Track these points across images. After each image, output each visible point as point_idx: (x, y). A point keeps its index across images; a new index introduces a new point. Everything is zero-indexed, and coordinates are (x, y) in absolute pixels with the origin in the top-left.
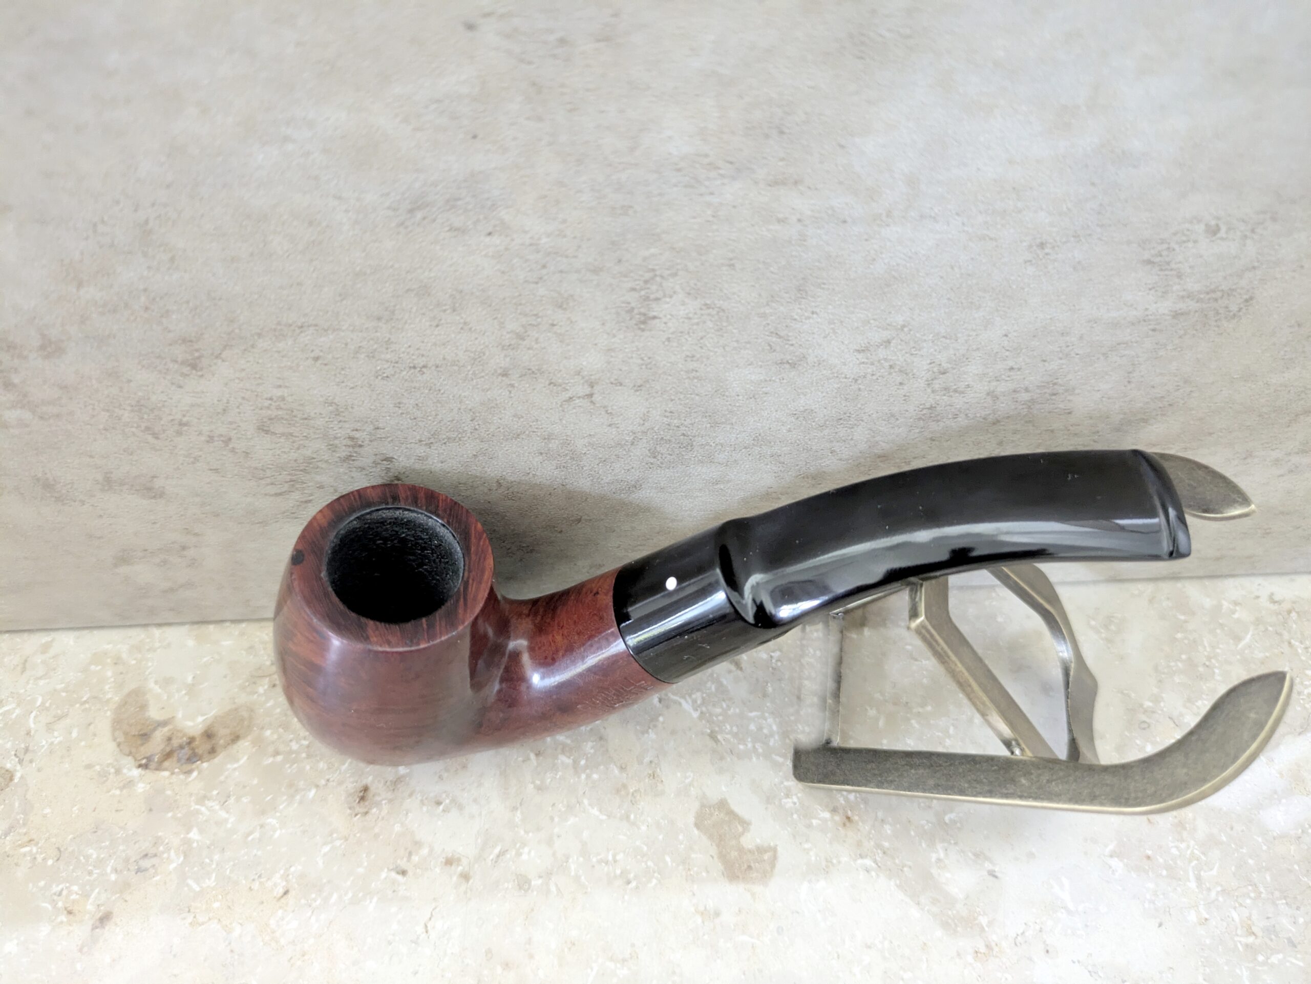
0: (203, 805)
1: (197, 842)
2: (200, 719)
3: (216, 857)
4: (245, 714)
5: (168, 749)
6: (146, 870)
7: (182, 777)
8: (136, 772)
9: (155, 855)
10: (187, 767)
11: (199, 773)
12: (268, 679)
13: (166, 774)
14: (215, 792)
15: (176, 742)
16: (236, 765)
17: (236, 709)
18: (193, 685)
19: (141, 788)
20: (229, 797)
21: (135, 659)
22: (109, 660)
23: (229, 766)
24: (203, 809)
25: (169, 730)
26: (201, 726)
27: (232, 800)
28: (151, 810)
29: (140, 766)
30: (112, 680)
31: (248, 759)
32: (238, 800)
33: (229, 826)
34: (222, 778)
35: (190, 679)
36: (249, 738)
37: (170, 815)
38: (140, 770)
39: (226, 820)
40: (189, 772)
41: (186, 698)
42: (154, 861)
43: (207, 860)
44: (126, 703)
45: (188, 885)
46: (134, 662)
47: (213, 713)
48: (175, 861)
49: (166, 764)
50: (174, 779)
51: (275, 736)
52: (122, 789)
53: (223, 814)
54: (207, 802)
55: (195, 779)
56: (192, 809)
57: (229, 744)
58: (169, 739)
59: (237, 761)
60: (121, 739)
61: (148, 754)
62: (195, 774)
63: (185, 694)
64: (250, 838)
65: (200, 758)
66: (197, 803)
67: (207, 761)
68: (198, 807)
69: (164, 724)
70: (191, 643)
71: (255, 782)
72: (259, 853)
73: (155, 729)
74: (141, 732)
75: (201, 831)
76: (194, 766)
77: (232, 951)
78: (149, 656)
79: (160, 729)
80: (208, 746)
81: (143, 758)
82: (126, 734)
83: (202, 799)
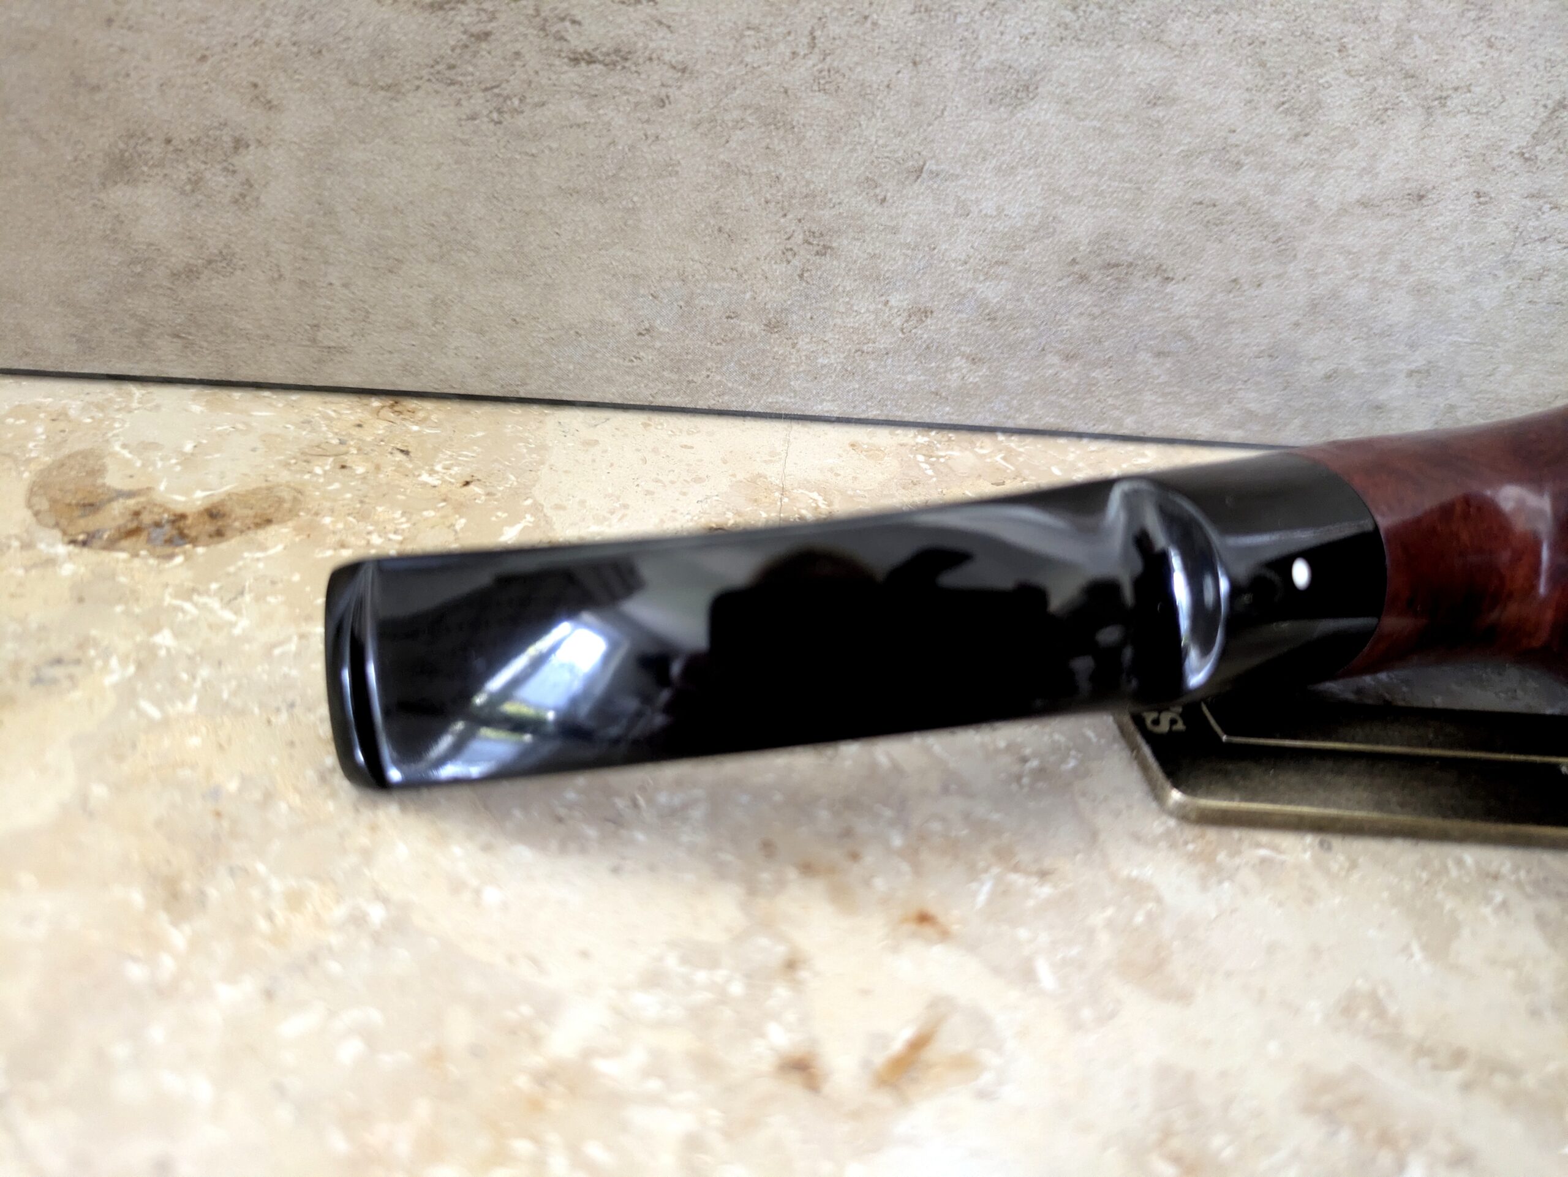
0: (189, 599)
1: (168, 650)
2: (199, 494)
3: (204, 672)
4: (287, 495)
5: (133, 525)
6: (54, 681)
7: (152, 561)
8: (62, 549)
9: (78, 662)
10: (168, 550)
11: (187, 559)
12: (331, 459)
13: (123, 555)
14: (214, 586)
15: (147, 518)
16: (259, 555)
17: (268, 489)
18: (192, 454)
19: (67, 569)
20: (242, 593)
21: (92, 418)
22: (42, 415)
23: (246, 555)
24: (187, 606)
25: (138, 503)
26: (199, 503)
27: (248, 598)
28: (81, 600)
29: (73, 542)
30: (44, 437)
31: (285, 548)
32: (260, 598)
33: (237, 631)
34: (232, 569)
35: (188, 447)
36: (290, 524)
37: (119, 609)
38: (71, 548)
39: (233, 625)
40: (171, 557)
41: (178, 468)
42: (77, 671)
43: (185, 676)
44: (62, 465)
45: (138, 710)
46: (89, 421)
47: (227, 488)
48: (115, 673)
49: (125, 543)
50: (137, 563)
51: (340, 526)
52: (27, 569)
53: (228, 615)
54: (195, 597)
55: (181, 565)
56: (166, 604)
57: (249, 528)
58: (137, 514)
59: (263, 548)
60: (44, 504)
61: (91, 528)
62: (179, 559)
63: (177, 464)
64: (277, 652)
65: (194, 542)
66: (176, 596)
67: (207, 545)
68: (177, 602)
69: (130, 494)
70: (197, 408)
71: (296, 578)
72: (294, 673)
73: (111, 500)
74: (86, 502)
75: (177, 635)
76: (177, 550)
77: (218, 814)
78: (117, 417)
79: (121, 500)
80: (210, 527)
81: (83, 532)
82: (53, 502)
83: (188, 594)
